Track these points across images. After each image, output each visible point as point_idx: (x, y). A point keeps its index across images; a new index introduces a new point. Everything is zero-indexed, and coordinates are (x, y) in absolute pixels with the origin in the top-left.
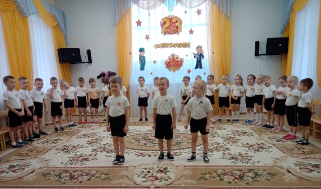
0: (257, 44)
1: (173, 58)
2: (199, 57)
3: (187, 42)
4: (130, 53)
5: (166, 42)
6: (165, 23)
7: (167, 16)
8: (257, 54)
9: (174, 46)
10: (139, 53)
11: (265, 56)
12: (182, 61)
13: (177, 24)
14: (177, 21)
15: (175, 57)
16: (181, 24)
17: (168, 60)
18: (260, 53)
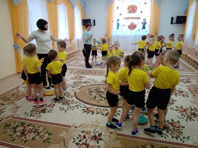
0: (172, 18)
1: (132, 24)
2: (144, 24)
3: (139, 17)
4: (113, 22)
5: (129, 17)
6: (129, 8)
7: (131, 5)
8: (172, 23)
9: (133, 19)
10: (117, 22)
11: (175, 24)
12: (136, 26)
13: (135, 9)
14: (135, 7)
15: (133, 24)
16: (137, 8)
17: (130, 25)
18: (173, 22)
